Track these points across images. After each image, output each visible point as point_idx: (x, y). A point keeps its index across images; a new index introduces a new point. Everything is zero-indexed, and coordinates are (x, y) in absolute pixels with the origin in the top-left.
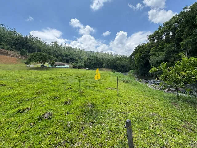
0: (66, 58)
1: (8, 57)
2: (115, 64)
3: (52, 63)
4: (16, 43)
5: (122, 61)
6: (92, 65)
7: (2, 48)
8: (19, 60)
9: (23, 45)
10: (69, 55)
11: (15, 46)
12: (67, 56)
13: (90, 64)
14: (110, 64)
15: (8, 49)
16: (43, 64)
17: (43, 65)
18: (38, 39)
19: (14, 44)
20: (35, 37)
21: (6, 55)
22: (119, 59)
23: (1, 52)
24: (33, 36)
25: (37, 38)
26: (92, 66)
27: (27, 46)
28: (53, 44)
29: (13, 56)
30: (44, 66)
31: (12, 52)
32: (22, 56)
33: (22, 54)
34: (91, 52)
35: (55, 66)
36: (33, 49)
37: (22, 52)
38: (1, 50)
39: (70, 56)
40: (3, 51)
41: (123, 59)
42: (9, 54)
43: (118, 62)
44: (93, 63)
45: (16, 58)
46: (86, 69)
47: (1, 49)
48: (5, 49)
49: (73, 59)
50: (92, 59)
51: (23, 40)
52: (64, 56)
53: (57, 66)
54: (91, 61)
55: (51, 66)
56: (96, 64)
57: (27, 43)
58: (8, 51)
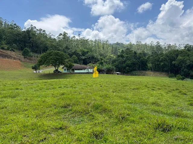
0: (83, 57)
1: (10, 60)
2: (173, 62)
3: (70, 66)
4: (17, 40)
5: (188, 56)
6: (128, 66)
7: (3, 48)
8: (23, 64)
9: (25, 42)
10: (88, 52)
11: (16, 44)
12: (84, 53)
13: (124, 65)
14: (162, 64)
15: (8, 49)
16: (57, 68)
17: (57, 70)
18: (42, 32)
19: (15, 41)
20: (37, 30)
21: (8, 58)
22: (182, 52)
23: (2, 54)
24: (35, 28)
25: (41, 30)
26: (127, 68)
27: (30, 43)
28: (62, 37)
29: (15, 59)
30: (59, 72)
31: (13, 53)
32: (25, 58)
33: (25, 54)
34: (119, 44)
35: (73, 70)
36: (37, 47)
37: (25, 52)
38: (2, 52)
39: (89, 54)
40: (4, 52)
41: (189, 53)
42: (11, 56)
43: (180, 57)
44: (129, 62)
45: (19, 61)
46: (118, 74)
47: (1, 50)
48: (5, 49)
49: (93, 58)
50: (126, 56)
51: (25, 35)
52: (80, 55)
53: (76, 71)
54: (124, 59)
55: (66, 71)
56: (134, 64)
57: (30, 38)
58: (9, 52)
